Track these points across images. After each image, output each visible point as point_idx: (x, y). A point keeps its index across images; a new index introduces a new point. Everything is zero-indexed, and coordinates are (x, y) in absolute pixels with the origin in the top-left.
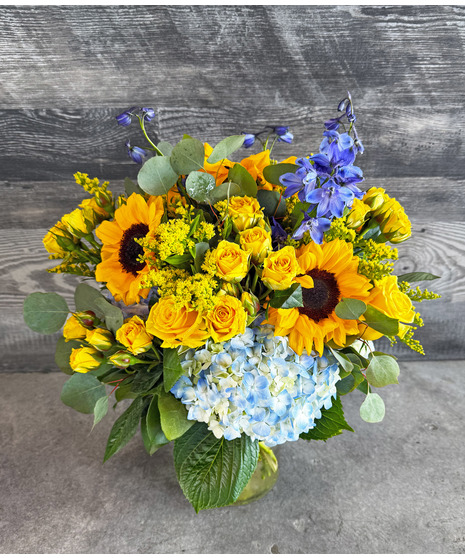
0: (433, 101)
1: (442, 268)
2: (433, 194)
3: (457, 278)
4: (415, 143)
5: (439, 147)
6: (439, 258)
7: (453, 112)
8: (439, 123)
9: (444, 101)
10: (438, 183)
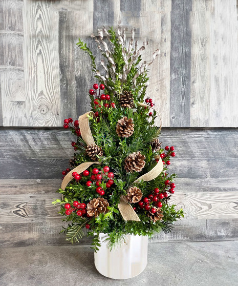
0: (182, 157)
1: (193, 207)
2: (186, 183)
3: (198, 211)
4: (179, 169)
5: (186, 170)
6: (191, 203)
7: (188, 160)
8: (185, 163)
9: (185, 157)
10: (187, 180)
